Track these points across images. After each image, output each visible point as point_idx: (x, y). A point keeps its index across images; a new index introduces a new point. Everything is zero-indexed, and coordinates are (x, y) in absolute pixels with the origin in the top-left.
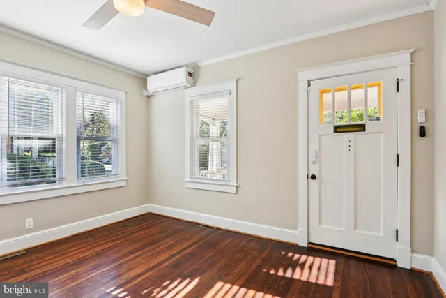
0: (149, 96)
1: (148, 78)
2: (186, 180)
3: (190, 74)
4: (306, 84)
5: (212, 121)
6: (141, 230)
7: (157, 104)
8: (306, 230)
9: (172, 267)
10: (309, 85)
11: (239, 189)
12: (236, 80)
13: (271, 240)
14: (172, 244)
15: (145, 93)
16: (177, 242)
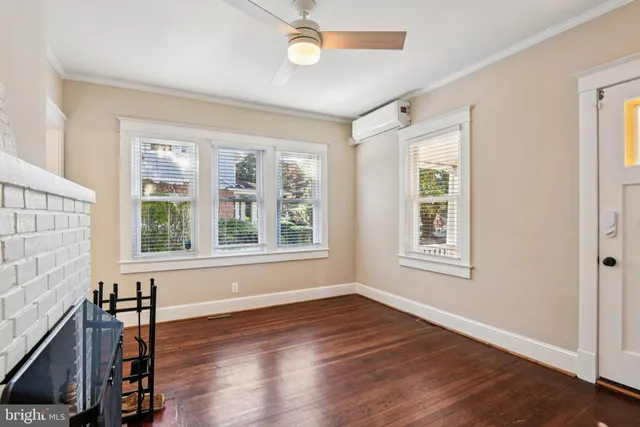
0: (356, 146)
1: (354, 123)
2: (400, 254)
3: (403, 110)
4: (595, 94)
5: (452, 170)
6: (342, 313)
7: (365, 154)
8: (595, 354)
9: (364, 361)
10: (601, 97)
11: (475, 273)
12: (468, 107)
13: (526, 361)
14: (372, 336)
15: (351, 142)
16: (379, 334)
